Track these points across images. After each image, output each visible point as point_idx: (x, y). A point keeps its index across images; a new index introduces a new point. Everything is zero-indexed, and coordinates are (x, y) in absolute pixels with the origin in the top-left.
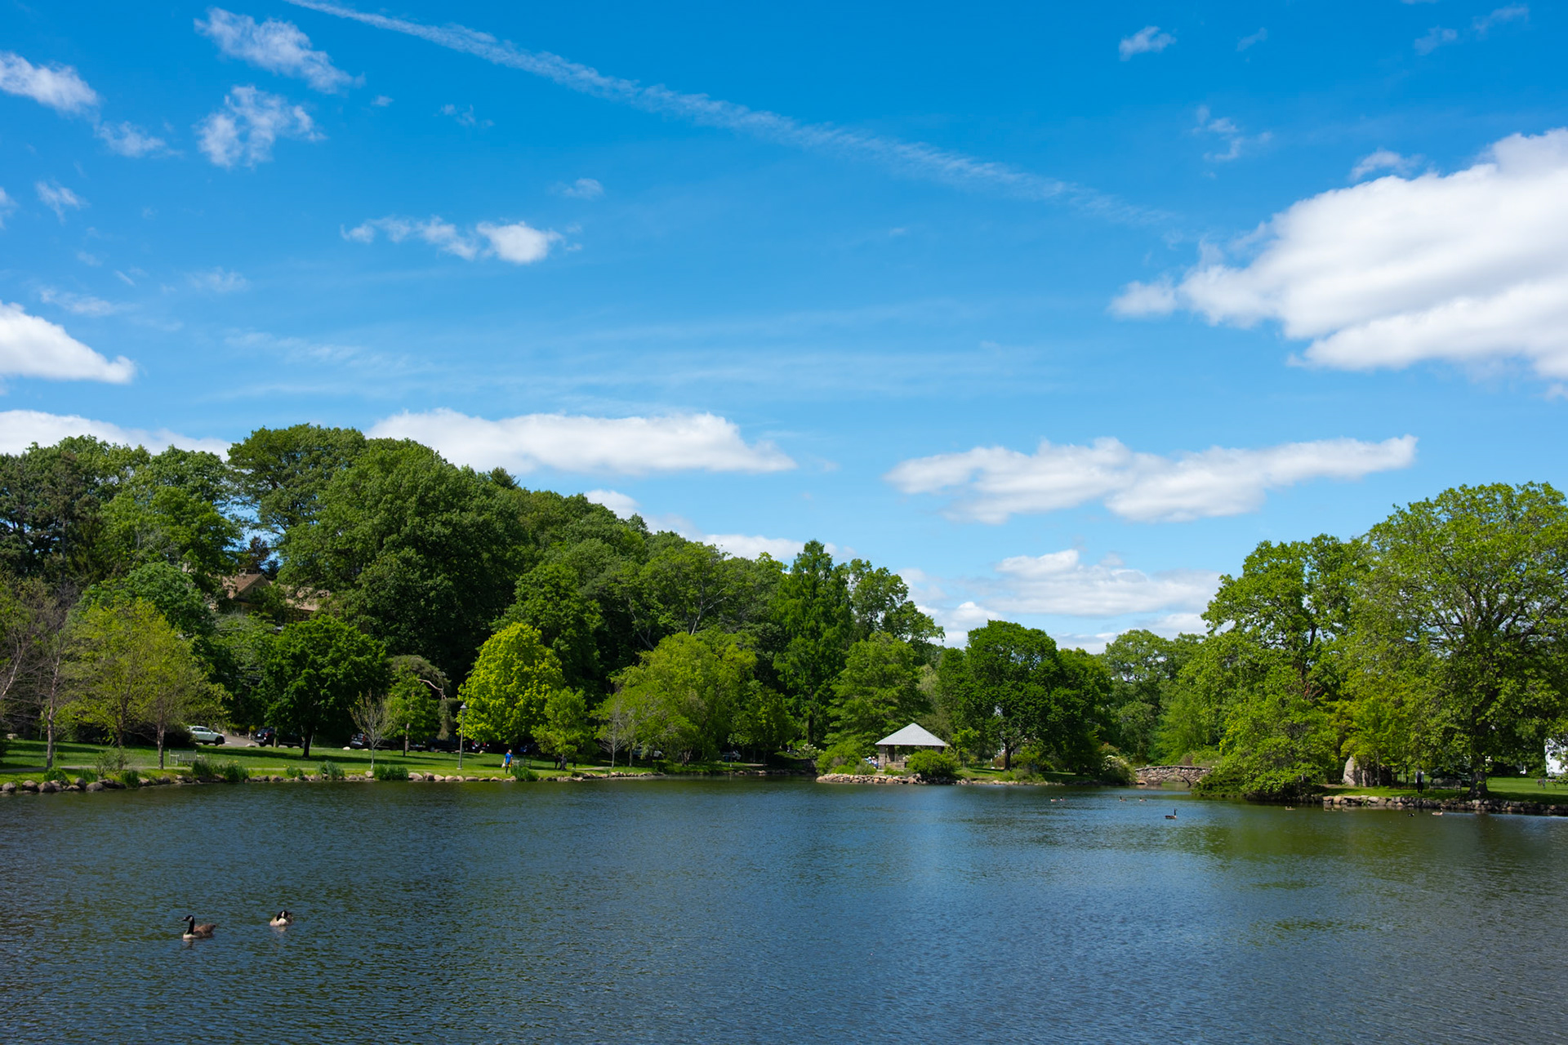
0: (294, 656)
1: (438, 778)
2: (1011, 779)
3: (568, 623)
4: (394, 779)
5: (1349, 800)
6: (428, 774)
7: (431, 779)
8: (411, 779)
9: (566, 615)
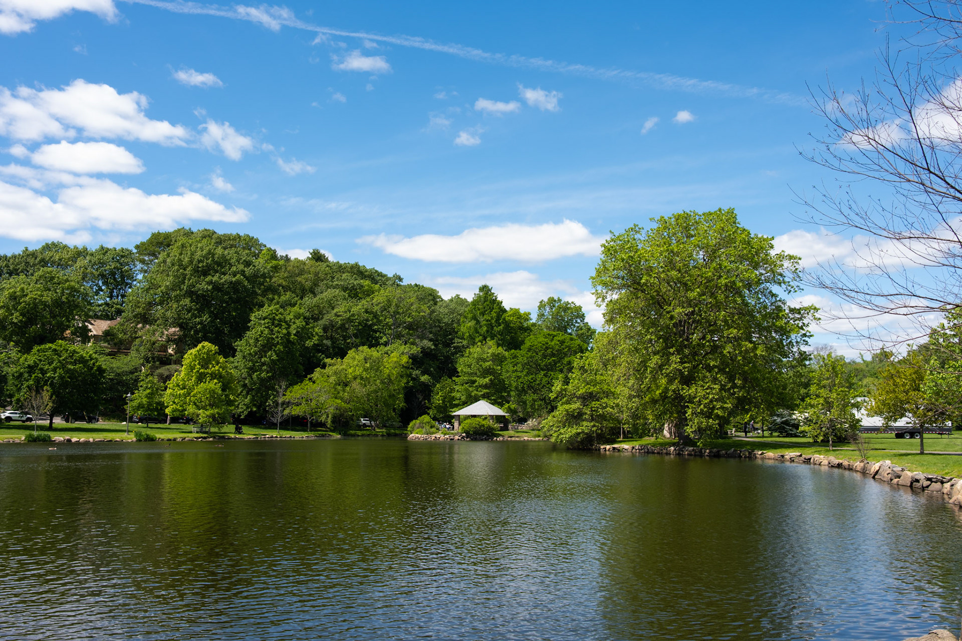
0: (29, 366)
1: (74, 440)
2: (539, 436)
3: (278, 342)
4: (40, 441)
5: (614, 448)
6: (67, 438)
7: (69, 441)
8: (55, 441)
9: (277, 337)
